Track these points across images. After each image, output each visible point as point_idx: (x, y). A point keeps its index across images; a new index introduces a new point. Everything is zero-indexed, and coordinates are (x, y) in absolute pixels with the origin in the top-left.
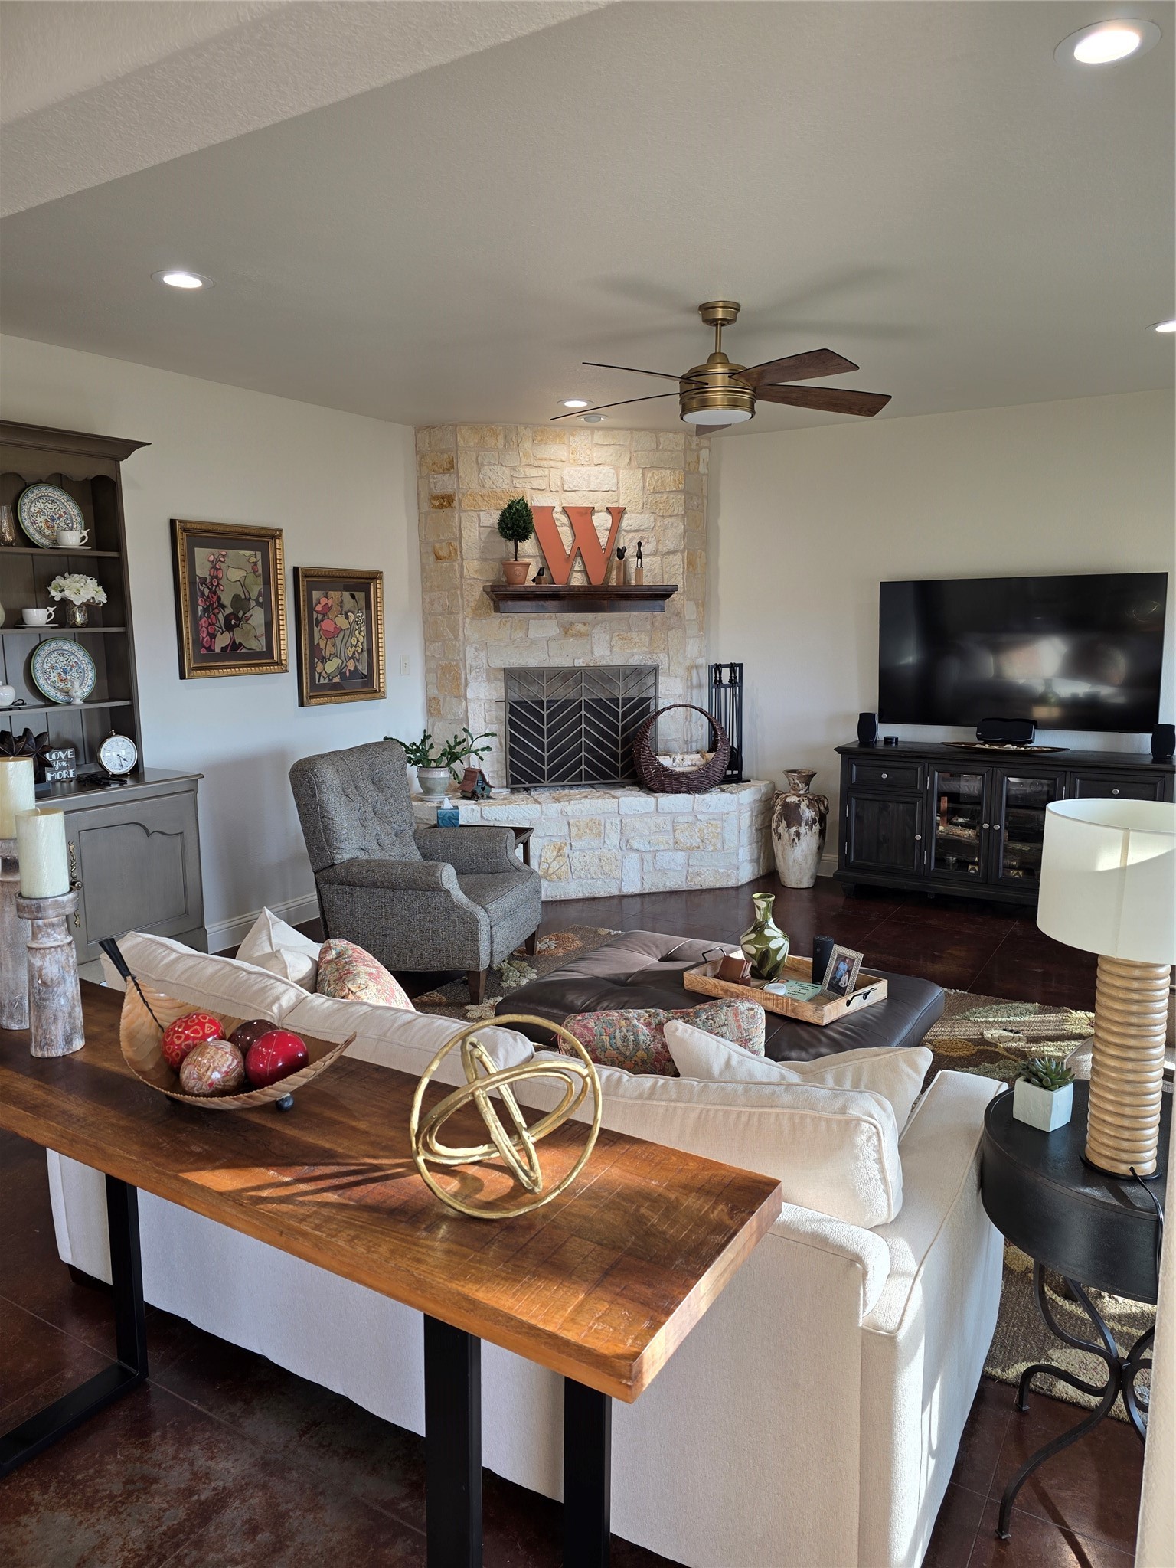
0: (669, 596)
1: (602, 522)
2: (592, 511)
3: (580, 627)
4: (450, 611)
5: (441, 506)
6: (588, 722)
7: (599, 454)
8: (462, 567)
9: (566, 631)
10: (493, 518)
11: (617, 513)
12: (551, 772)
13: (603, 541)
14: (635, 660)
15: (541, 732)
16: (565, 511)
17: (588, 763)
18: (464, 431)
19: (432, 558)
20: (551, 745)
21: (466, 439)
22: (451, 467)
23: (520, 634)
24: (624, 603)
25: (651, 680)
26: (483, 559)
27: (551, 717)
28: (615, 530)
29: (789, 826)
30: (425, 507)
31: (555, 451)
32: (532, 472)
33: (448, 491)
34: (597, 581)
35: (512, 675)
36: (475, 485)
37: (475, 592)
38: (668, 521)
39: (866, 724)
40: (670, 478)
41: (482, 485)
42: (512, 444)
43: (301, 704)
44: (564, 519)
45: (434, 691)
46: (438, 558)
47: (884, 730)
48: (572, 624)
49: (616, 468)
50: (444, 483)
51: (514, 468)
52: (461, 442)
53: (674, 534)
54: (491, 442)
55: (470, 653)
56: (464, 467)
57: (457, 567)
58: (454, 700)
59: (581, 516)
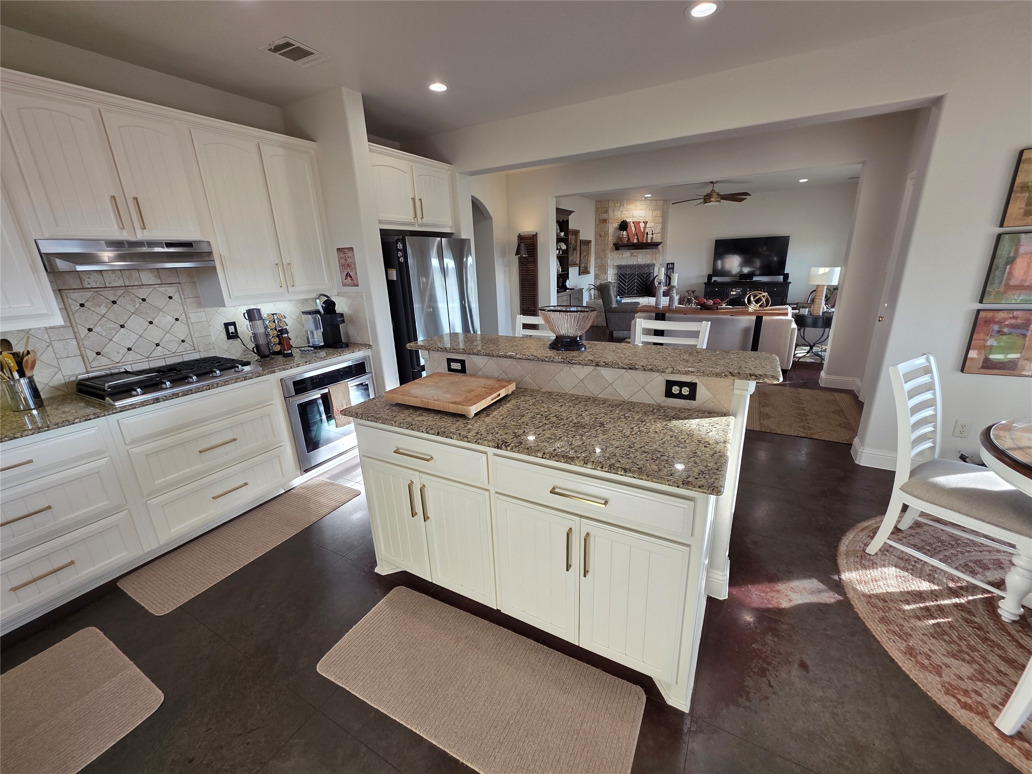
0: (659, 245)
1: (642, 225)
2: (639, 222)
3: (635, 254)
4: (604, 250)
5: (603, 222)
6: (637, 279)
7: (643, 207)
8: (608, 238)
9: (632, 255)
10: (616, 225)
11: (645, 223)
12: (628, 293)
13: (642, 231)
14: (648, 262)
15: (626, 282)
16: (633, 223)
17: (637, 290)
18: (611, 202)
19: (599, 236)
20: (628, 285)
21: (611, 204)
22: (607, 212)
23: (621, 256)
24: (649, 247)
25: (652, 268)
26: (613, 236)
27: (628, 278)
28: (645, 228)
29: (689, 304)
30: (598, 223)
31: (632, 206)
32: (626, 212)
33: (605, 218)
34: (640, 241)
35: (619, 267)
36: (612, 217)
37: (611, 245)
38: (658, 224)
39: (710, 277)
40: (659, 213)
41: (614, 216)
42: (622, 205)
43: (579, 275)
44: (633, 225)
45: (597, 272)
46: (601, 236)
47: (714, 279)
48: (633, 253)
49: (646, 211)
50: (604, 216)
51: (622, 212)
52: (610, 205)
53: (658, 229)
54: (617, 205)
55: (609, 261)
56: (610, 212)
57: (607, 238)
58: (604, 274)
59: (637, 224)
